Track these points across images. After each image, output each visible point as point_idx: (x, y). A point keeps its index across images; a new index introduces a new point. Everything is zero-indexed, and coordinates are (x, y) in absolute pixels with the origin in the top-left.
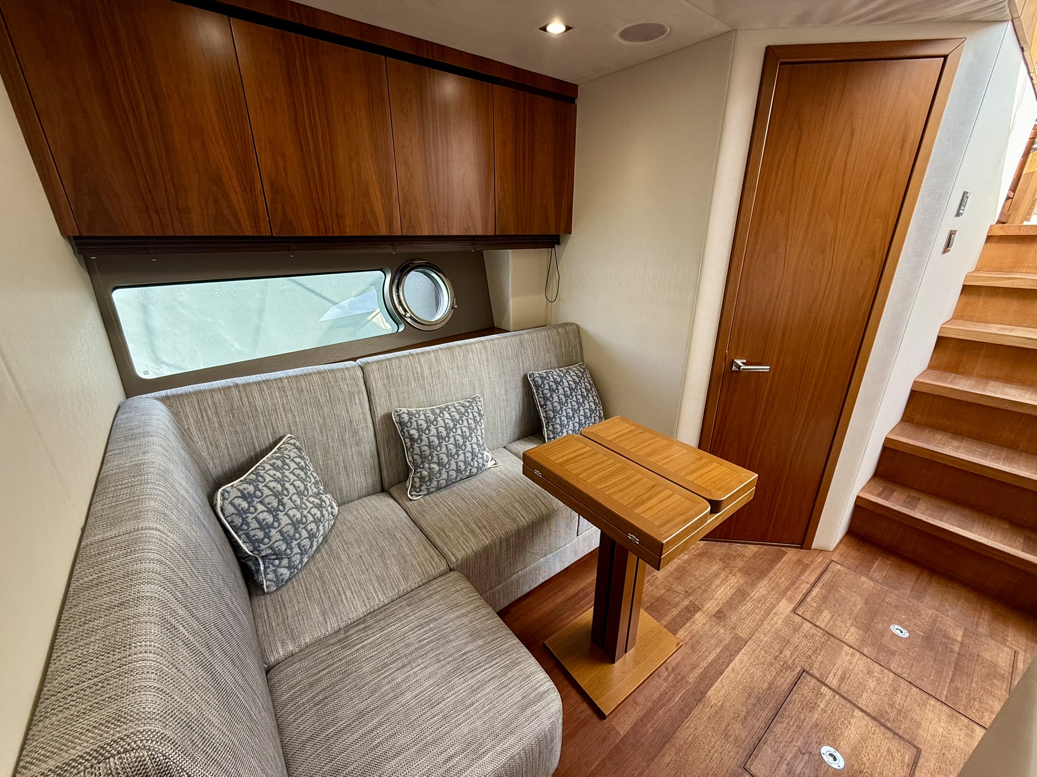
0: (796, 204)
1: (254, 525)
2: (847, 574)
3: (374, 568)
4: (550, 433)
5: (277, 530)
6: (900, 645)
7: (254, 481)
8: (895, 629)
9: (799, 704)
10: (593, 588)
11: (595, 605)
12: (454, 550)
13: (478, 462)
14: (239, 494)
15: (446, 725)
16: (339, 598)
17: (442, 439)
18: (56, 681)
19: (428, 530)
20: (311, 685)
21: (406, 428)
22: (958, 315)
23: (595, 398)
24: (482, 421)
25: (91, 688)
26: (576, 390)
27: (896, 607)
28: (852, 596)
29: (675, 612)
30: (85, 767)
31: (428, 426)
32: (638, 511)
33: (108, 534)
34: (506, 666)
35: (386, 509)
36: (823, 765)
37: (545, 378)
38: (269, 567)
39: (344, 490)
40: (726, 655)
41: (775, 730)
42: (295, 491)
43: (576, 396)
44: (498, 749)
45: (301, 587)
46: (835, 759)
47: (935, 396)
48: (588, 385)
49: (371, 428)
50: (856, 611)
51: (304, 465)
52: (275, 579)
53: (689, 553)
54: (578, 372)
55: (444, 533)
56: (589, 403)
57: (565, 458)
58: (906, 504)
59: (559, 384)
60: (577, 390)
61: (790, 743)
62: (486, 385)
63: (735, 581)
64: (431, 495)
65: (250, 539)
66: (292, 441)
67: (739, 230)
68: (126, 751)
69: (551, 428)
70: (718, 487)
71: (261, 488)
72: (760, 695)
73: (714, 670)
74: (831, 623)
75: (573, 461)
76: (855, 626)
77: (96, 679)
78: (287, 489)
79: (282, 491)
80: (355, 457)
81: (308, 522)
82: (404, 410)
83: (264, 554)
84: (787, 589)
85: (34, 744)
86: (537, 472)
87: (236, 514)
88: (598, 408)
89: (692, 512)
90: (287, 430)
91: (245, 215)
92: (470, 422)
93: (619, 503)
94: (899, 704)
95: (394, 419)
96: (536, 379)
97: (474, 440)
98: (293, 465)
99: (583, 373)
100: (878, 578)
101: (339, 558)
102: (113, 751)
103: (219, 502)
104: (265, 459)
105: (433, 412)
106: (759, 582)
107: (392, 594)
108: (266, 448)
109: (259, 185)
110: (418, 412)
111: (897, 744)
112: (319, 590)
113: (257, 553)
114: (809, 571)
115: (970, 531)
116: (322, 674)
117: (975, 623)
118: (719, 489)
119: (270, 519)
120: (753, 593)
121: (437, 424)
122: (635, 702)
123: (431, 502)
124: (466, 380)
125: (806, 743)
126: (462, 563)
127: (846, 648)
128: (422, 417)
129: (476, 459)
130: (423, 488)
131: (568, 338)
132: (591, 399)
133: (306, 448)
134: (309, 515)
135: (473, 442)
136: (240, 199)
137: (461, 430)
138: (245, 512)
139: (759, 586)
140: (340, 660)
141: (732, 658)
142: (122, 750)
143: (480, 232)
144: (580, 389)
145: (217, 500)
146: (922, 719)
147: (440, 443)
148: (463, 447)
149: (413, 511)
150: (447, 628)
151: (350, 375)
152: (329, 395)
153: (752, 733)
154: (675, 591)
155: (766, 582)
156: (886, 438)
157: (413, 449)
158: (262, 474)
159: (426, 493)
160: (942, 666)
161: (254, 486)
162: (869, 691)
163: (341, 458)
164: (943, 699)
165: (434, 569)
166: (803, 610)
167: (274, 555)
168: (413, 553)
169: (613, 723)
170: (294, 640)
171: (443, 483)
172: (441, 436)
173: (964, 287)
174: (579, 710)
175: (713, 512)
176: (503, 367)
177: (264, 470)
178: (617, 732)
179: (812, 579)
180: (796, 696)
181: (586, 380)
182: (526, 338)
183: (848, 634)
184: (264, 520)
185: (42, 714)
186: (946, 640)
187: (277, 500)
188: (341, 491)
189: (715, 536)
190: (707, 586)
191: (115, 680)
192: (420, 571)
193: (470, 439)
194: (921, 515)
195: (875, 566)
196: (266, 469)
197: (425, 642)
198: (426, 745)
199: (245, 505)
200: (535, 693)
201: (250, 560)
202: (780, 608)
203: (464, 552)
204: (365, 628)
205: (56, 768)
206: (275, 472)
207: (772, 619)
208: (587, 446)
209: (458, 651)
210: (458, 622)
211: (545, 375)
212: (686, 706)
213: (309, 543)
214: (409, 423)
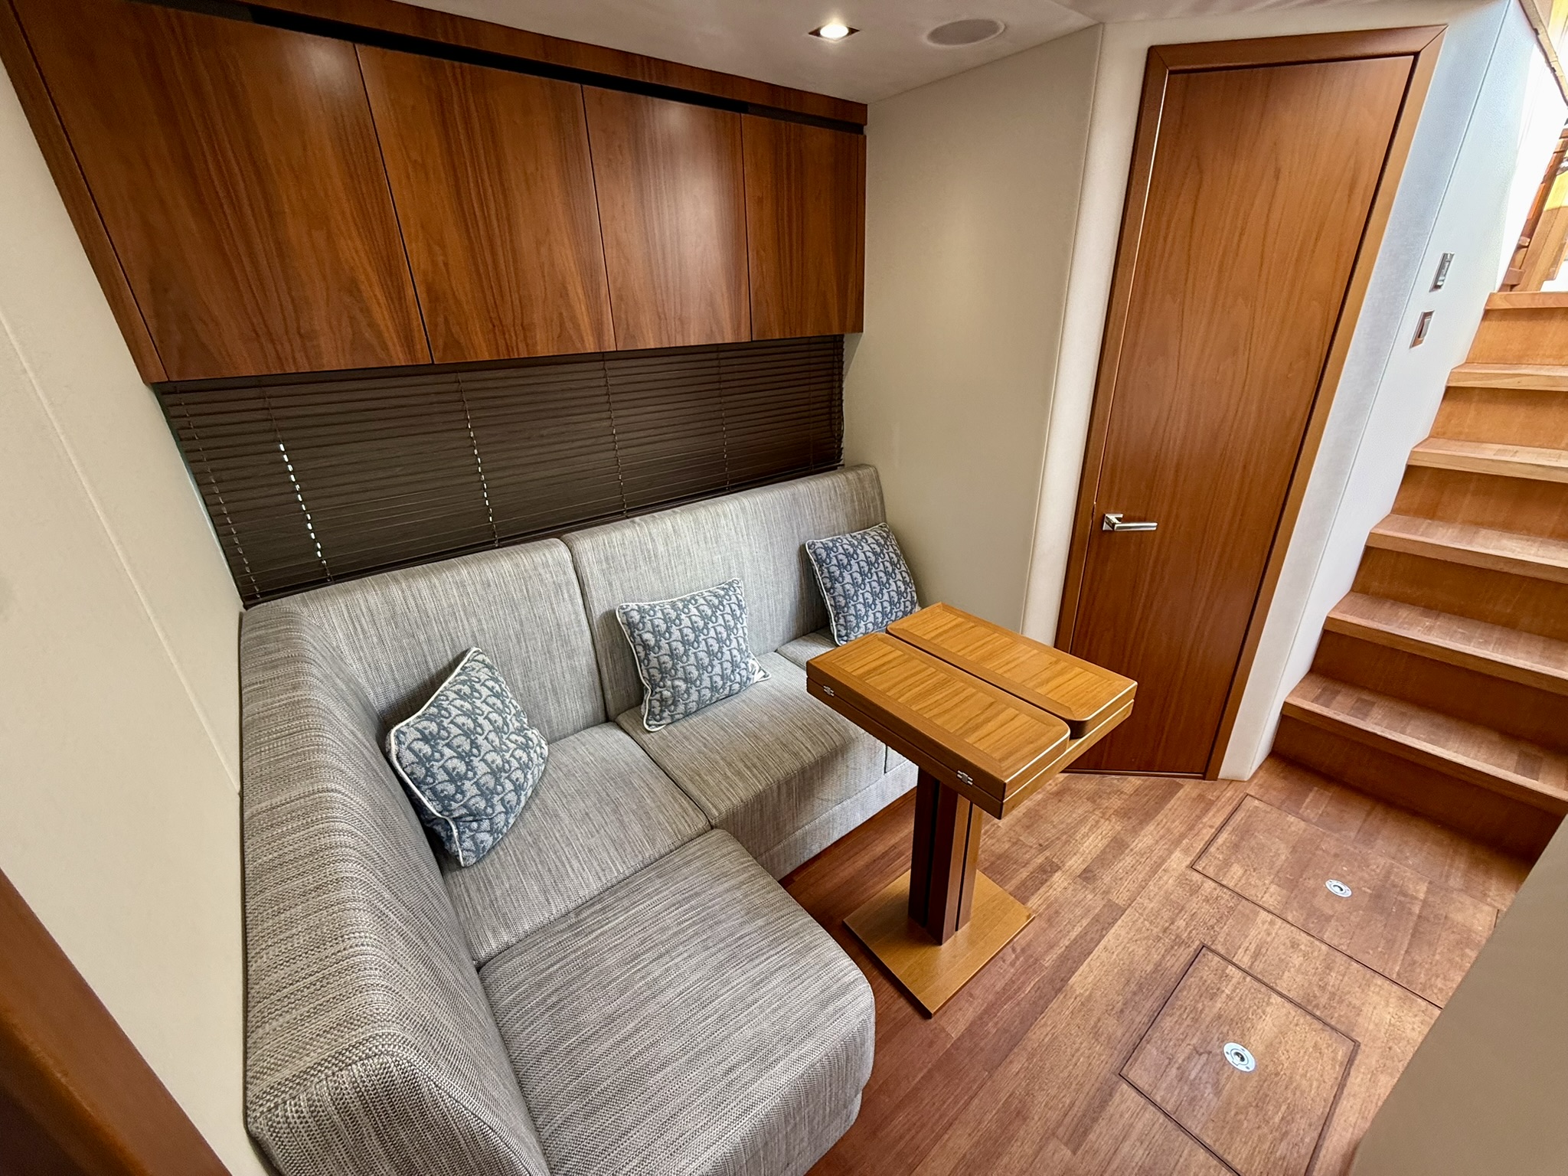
0: (1194, 285)
1: (442, 776)
2: (1268, 812)
3: (606, 829)
4: (841, 628)
5: (472, 782)
6: (1338, 907)
7: (435, 716)
8: (1332, 885)
9: (1196, 991)
10: (910, 844)
11: (913, 867)
12: (717, 801)
13: (740, 674)
14: (419, 736)
15: (723, 1029)
16: (562, 870)
17: (689, 644)
18: (264, 982)
19: (677, 773)
20: (540, 985)
21: (637, 632)
22: (1438, 432)
23: (904, 574)
24: (744, 616)
25: (308, 988)
26: (876, 565)
27: (1336, 855)
28: (1274, 843)
29: (1024, 874)
30: (326, 1074)
31: (668, 628)
32: (970, 740)
33: (276, 800)
34: (798, 952)
35: (615, 746)
36: (1226, 1068)
37: (832, 549)
38: (465, 832)
39: (555, 721)
40: (1096, 928)
41: (1162, 1025)
42: (491, 728)
43: (876, 573)
44: (794, 1055)
45: (509, 858)
46: (1242, 1059)
47: (1399, 553)
48: (894, 556)
49: (588, 633)
50: (1279, 863)
51: (500, 691)
52: (473, 848)
53: (1044, 790)
54: (879, 538)
55: (699, 775)
56: (895, 582)
57: (866, 668)
58: (1355, 712)
59: (852, 556)
60: (878, 564)
61: (1183, 1041)
62: (747, 564)
63: (1109, 828)
64: (677, 724)
65: (436, 795)
66: (480, 657)
67: (1111, 325)
68: (368, 1057)
69: (842, 621)
70: (1082, 701)
71: (446, 726)
72: (1142, 980)
73: (1079, 950)
74: (1243, 881)
75: (879, 671)
76: (1277, 884)
77: (311, 978)
78: (480, 726)
79: (475, 728)
80: (567, 676)
81: (513, 769)
82: (633, 605)
83: (456, 814)
84: (1183, 836)
85: (259, 1052)
86: (827, 690)
87: (417, 763)
88: (909, 590)
89: (1044, 740)
90: (471, 642)
91: (394, 336)
92: (727, 619)
93: (943, 729)
94: (1333, 986)
95: (619, 619)
96: (818, 551)
97: (734, 644)
98: (485, 692)
99: (885, 539)
100: (1312, 816)
101: (557, 816)
102: (354, 1057)
103: (394, 748)
104: (446, 684)
105: (673, 605)
106: (1143, 829)
107: (634, 863)
108: (445, 668)
109: (410, 292)
110: (652, 608)
111: (1328, 1038)
112: (534, 861)
113: (447, 813)
114: (1214, 809)
115: (1443, 747)
116: (551, 970)
117: (1444, 874)
118: (1083, 705)
119: (462, 768)
120: (1134, 844)
121: (681, 624)
122: (971, 995)
123: (678, 734)
124: (717, 558)
125: (1204, 1040)
126: (727, 818)
127: (1263, 914)
128: (659, 615)
129: (738, 670)
130: (665, 714)
131: (863, 488)
132: (899, 577)
133: (498, 666)
134: (512, 759)
135: (732, 646)
136: (385, 313)
137: (715, 630)
138: (429, 760)
139: (1142, 833)
140: (575, 951)
141: (1104, 932)
142: (364, 1056)
143: (729, 338)
144: (883, 562)
145: (390, 745)
146: (1363, 1004)
147: (686, 651)
148: (719, 655)
149: (653, 748)
150: (714, 906)
151: (554, 559)
152: (527, 589)
153: (1132, 1030)
154: (1024, 844)
155: (1152, 828)
156: (1327, 617)
157: (649, 660)
158: (445, 706)
159: (669, 721)
160: (1395, 933)
161: (437, 724)
162: (1292, 969)
163: (548, 678)
164: (1394, 977)
165: (689, 826)
166: (1204, 865)
167: (470, 815)
168: (658, 807)
169: (941, 1023)
170: (508, 927)
171: (693, 706)
172: (688, 640)
173: (1448, 389)
174: (895, 1008)
175: (1074, 736)
176: (770, 536)
177: (448, 700)
178: (948, 1034)
179: (1218, 822)
180: (1192, 979)
181: (891, 549)
182: (801, 491)
183: (1267, 895)
184: (454, 769)
185: (259, 1019)
186: (1403, 899)
187: (468, 741)
188: (549, 722)
189: (1082, 765)
190: (1069, 834)
191: (335, 978)
192: (671, 830)
193: (728, 642)
194: (1374, 726)
195: (1308, 800)
196: (450, 699)
197: (685, 924)
198: (698, 1055)
199: (427, 749)
200: (839, 985)
201: (437, 824)
202: (1172, 863)
203: (728, 802)
204: (603, 908)
205: (293, 1076)
206: (462, 702)
207: (1160, 878)
208: (897, 649)
209: (732, 935)
210: (728, 897)
211: (831, 545)
212: (1040, 998)
213: (516, 798)
214: (641, 625)
